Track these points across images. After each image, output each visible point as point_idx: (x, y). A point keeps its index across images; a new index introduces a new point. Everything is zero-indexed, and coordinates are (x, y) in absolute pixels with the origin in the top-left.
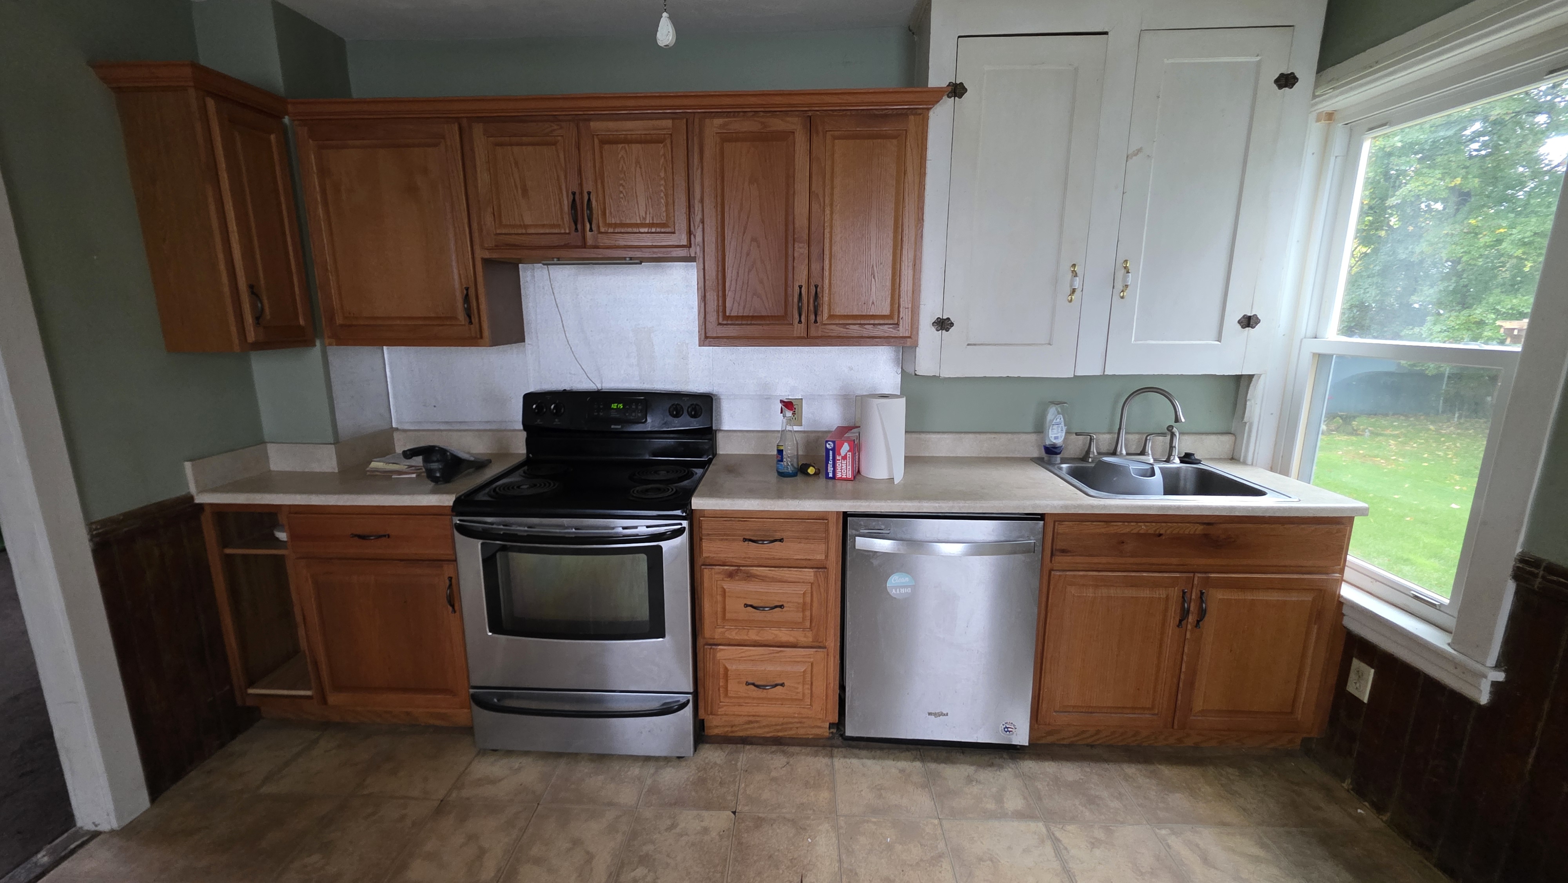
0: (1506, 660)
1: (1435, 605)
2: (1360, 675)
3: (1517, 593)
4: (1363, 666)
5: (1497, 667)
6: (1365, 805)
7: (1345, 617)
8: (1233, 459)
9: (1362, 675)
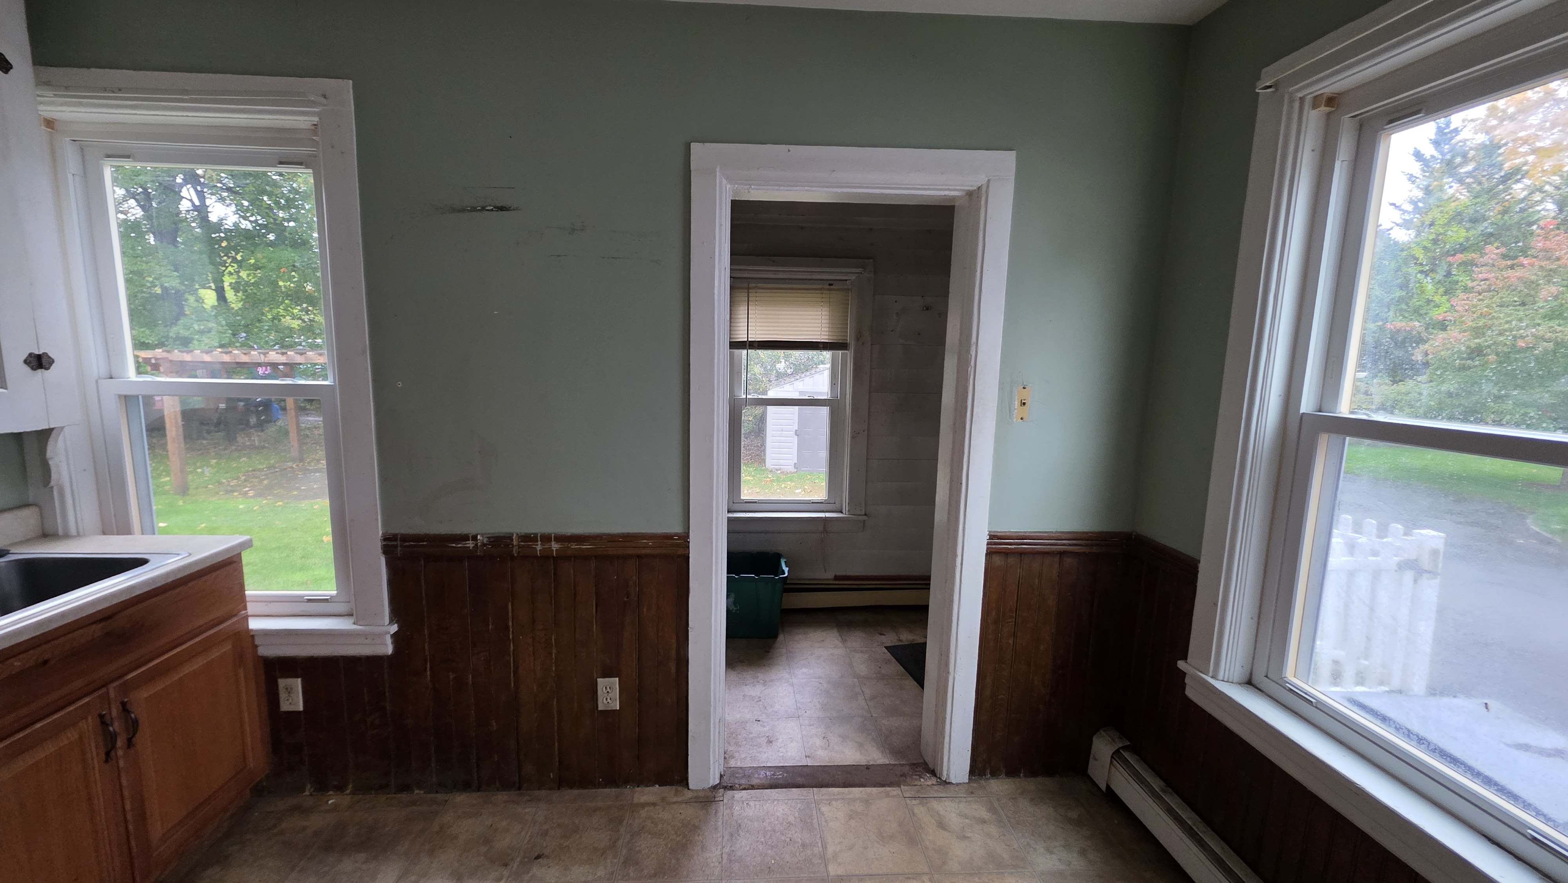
0: (397, 613)
1: (327, 600)
2: (289, 690)
3: (389, 564)
4: (290, 681)
5: (391, 622)
6: (330, 795)
7: (259, 648)
8: (46, 535)
9: (291, 689)
